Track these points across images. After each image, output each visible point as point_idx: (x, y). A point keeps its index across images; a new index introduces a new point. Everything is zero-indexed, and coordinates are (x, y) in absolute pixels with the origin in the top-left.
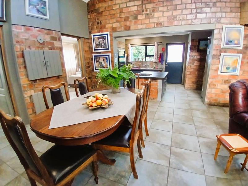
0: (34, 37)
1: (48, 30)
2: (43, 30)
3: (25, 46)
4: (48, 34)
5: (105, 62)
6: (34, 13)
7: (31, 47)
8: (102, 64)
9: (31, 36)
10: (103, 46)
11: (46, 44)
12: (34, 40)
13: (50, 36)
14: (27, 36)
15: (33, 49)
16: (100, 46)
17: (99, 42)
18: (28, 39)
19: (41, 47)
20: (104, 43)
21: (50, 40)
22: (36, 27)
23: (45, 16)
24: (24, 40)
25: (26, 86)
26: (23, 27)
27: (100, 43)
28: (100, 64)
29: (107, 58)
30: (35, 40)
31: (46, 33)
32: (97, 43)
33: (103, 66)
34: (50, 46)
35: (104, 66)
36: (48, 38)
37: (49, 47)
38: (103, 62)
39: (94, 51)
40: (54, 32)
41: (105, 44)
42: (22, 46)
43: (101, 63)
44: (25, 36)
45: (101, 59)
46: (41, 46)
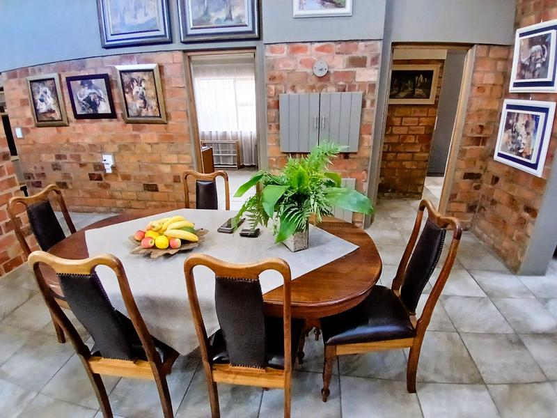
0: (306, 66)
1: (344, 43)
2: (333, 44)
3: (285, 86)
4: (342, 54)
5: (528, 134)
6: (314, 9)
7: (297, 88)
8: (519, 138)
9: (301, 63)
10: (537, 73)
11: (332, 79)
12: (306, 72)
13: (346, 57)
14: (292, 64)
15: (301, 92)
16: (529, 70)
17: (531, 58)
18: (293, 71)
19: (319, 88)
20: (544, 60)
21: (347, 67)
22: (315, 42)
23: (339, 7)
24: (285, 74)
25: (274, 160)
26: (285, 46)
27: (533, 58)
28: (513, 137)
29: (536, 118)
30: (309, 71)
31: (338, 51)
32: (524, 60)
33: (519, 149)
34: (341, 83)
35: (522, 146)
36: (340, 64)
37: (339, 86)
38: (522, 130)
39: (512, 89)
40: (361, 43)
41: (545, 64)
42: (278, 87)
43: (518, 135)
44: (289, 66)
45: (520, 119)
46: (320, 84)
